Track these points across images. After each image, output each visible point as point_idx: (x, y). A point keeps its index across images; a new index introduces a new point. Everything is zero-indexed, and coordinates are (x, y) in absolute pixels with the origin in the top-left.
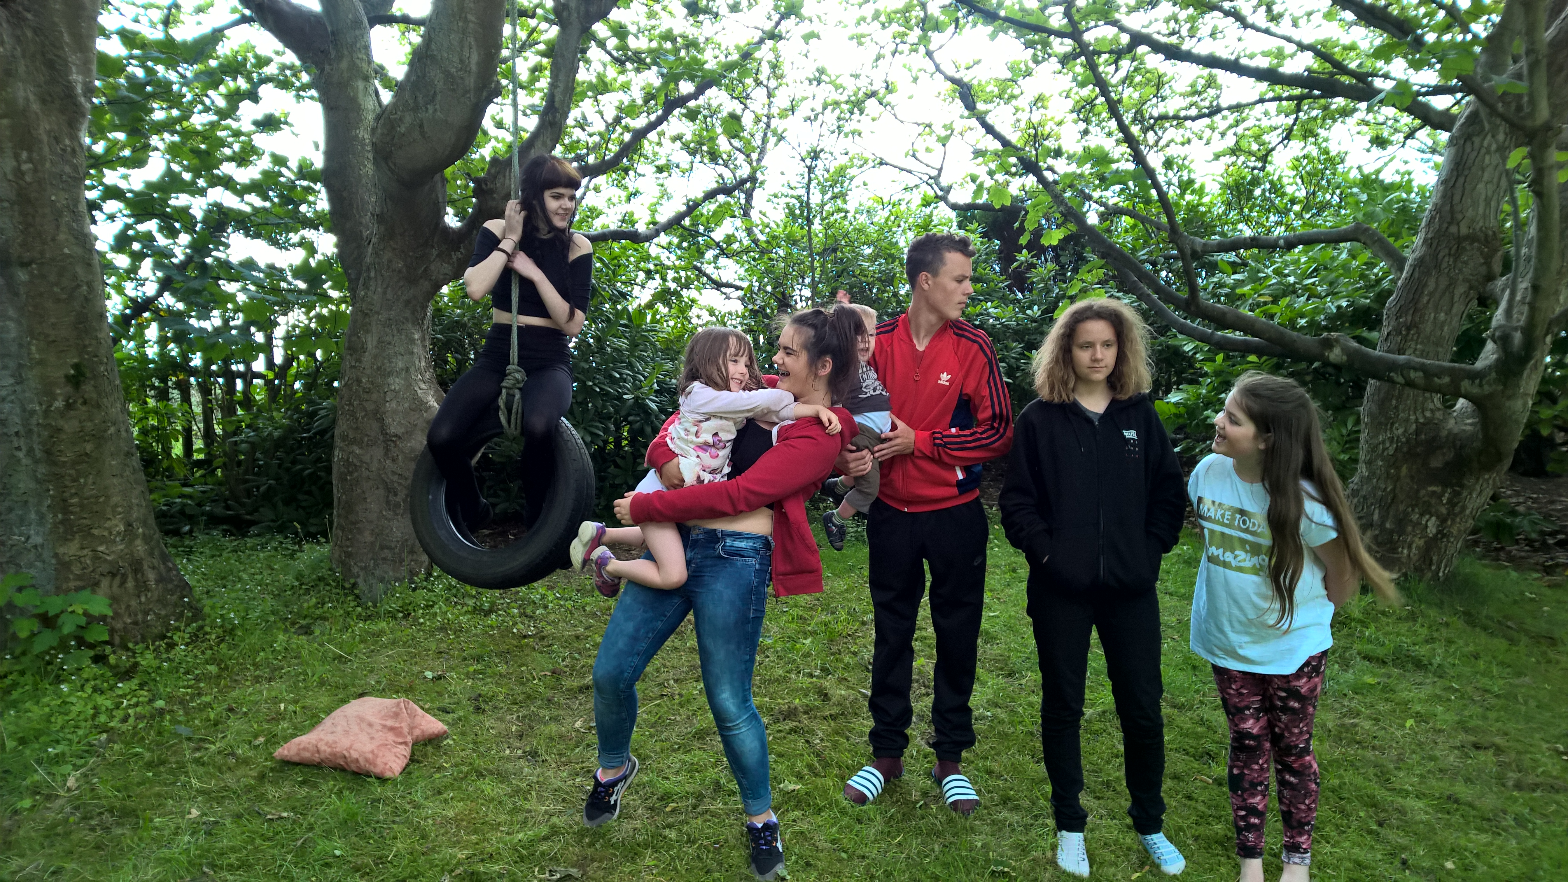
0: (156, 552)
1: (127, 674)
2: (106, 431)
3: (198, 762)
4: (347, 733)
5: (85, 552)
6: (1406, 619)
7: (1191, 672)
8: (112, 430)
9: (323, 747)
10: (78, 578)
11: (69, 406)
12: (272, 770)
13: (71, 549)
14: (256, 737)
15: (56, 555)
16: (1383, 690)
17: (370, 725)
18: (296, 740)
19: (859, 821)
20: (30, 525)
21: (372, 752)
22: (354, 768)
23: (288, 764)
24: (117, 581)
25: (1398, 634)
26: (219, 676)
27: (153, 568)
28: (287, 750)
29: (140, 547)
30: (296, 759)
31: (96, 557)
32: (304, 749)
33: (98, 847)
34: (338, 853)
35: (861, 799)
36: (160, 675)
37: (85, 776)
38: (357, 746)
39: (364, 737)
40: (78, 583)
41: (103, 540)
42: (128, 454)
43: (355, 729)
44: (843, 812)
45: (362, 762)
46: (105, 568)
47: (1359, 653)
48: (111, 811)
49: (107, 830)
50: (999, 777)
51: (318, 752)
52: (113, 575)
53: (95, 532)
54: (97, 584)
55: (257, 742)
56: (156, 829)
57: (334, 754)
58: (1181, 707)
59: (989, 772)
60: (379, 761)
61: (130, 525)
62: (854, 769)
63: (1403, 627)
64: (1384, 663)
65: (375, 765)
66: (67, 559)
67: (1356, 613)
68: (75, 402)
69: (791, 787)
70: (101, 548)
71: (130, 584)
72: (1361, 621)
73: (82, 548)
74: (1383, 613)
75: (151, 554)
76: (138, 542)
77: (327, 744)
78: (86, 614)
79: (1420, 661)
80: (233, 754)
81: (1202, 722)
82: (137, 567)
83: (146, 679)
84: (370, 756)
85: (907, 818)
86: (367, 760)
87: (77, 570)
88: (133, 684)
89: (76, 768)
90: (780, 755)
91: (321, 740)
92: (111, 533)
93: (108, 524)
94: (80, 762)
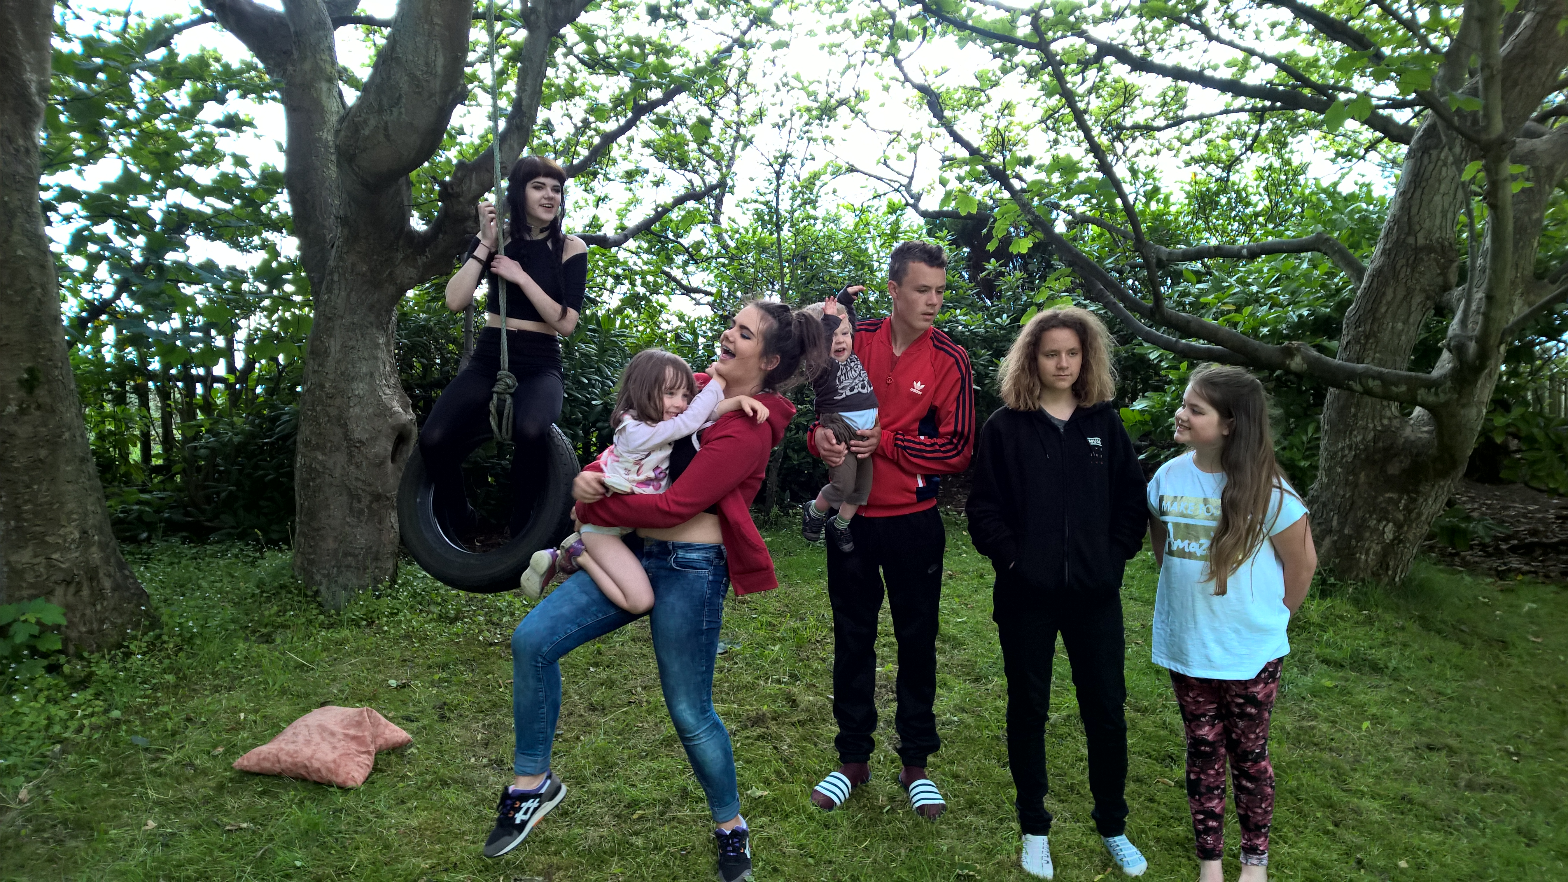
0: (113, 560)
1: (80, 684)
2: (60, 436)
3: (156, 773)
4: (308, 742)
5: (38, 560)
6: (1364, 623)
7: (1154, 676)
8: (67, 435)
9: (284, 757)
10: (32, 586)
11: (22, 411)
12: (231, 780)
13: (24, 557)
14: (215, 747)
15: (8, 563)
16: (1341, 693)
17: (333, 734)
18: (256, 750)
19: (827, 827)
21: (334, 761)
22: (315, 777)
23: (247, 774)
24: (72, 589)
25: (1356, 638)
26: (177, 686)
27: (109, 576)
28: (247, 760)
29: (96, 555)
30: (256, 769)
31: (51, 565)
32: (264, 759)
33: (51, 860)
34: (298, 863)
35: (828, 804)
36: (116, 684)
37: (38, 787)
38: (319, 755)
39: (325, 747)
40: (32, 591)
41: (57, 547)
42: (83, 460)
43: (317, 738)
44: (810, 817)
45: (324, 771)
46: (59, 576)
47: (1317, 657)
48: (65, 823)
49: (60, 842)
50: (965, 781)
51: (279, 761)
52: (67, 583)
53: (49, 539)
54: (51, 592)
55: (216, 753)
56: (111, 840)
57: (295, 764)
58: (1144, 711)
59: (956, 776)
60: (342, 771)
61: (84, 532)
62: (822, 775)
63: (1361, 632)
64: (1342, 666)
65: (337, 775)
66: (20, 567)
67: (1315, 618)
68: (29, 406)
69: (759, 793)
70: (55, 556)
71: (85, 592)
72: (1320, 626)
73: (36, 556)
74: (1341, 617)
75: (107, 561)
76: (94, 549)
77: (288, 753)
78: (39, 623)
79: (1376, 664)
80: (191, 764)
81: (1164, 725)
82: (92, 575)
83: (101, 688)
84: (332, 766)
85: (873, 822)
86: (329, 770)
87: (30, 578)
88: (89, 694)
89: (28, 779)
90: (748, 762)
91: (282, 749)
92: (65, 541)
93: (62, 532)
94: (33, 773)
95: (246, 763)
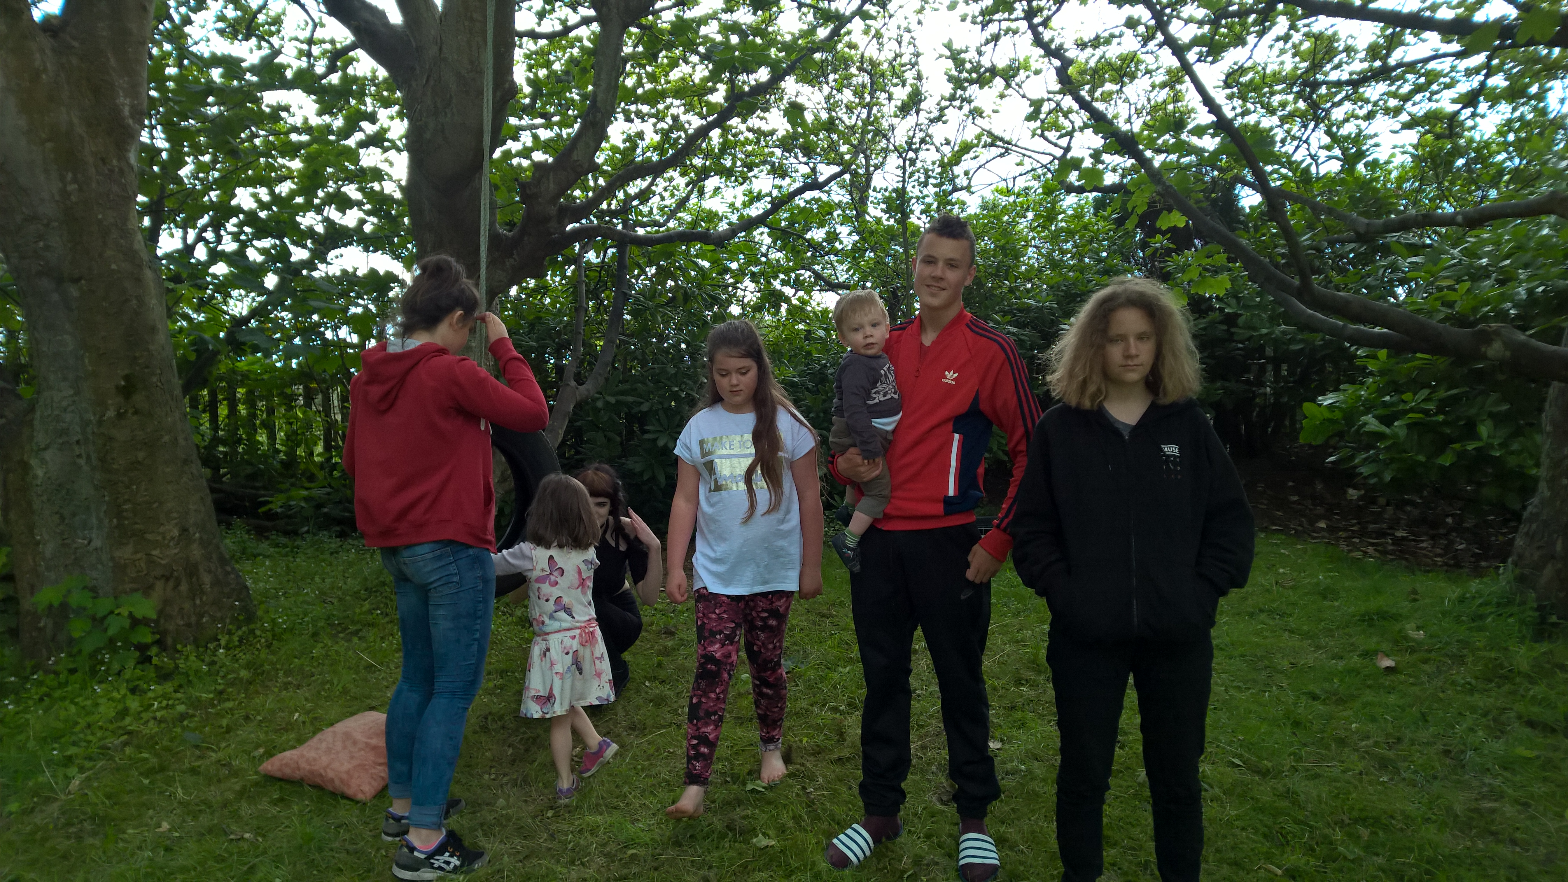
0: (214, 556)
1: (163, 677)
3: (194, 771)
4: (329, 750)
5: (139, 556)
8: (167, 437)
9: (303, 765)
10: (133, 580)
11: (120, 416)
12: (256, 784)
13: (126, 553)
14: (258, 747)
15: (112, 559)
17: (355, 743)
18: (282, 755)
20: (92, 528)
21: (348, 772)
22: (330, 788)
23: (271, 779)
24: (171, 584)
26: (251, 682)
27: (210, 571)
28: (271, 766)
29: (196, 552)
30: (279, 774)
31: (151, 562)
32: (287, 765)
33: (65, 857)
35: (843, 862)
36: (200, 678)
37: (89, 779)
38: (335, 765)
39: (344, 756)
40: (133, 586)
41: (156, 544)
42: (187, 460)
43: (339, 747)
45: (337, 783)
46: (159, 572)
48: (93, 818)
49: (79, 838)
51: (299, 769)
52: (167, 579)
53: (149, 536)
54: (151, 587)
55: (256, 754)
56: (124, 841)
57: (312, 772)
60: (352, 783)
61: (184, 530)
65: (349, 786)
66: (123, 562)
68: (127, 411)
69: (762, 842)
70: (154, 553)
71: (184, 587)
73: (136, 552)
75: (208, 558)
76: (195, 546)
77: (309, 761)
78: (131, 616)
80: (228, 765)
82: (192, 571)
83: (182, 682)
84: (345, 777)
86: (342, 781)
87: (132, 573)
88: (169, 687)
89: (82, 770)
91: (303, 756)
92: (164, 538)
93: (162, 529)
94: (88, 764)
95: (269, 768)
